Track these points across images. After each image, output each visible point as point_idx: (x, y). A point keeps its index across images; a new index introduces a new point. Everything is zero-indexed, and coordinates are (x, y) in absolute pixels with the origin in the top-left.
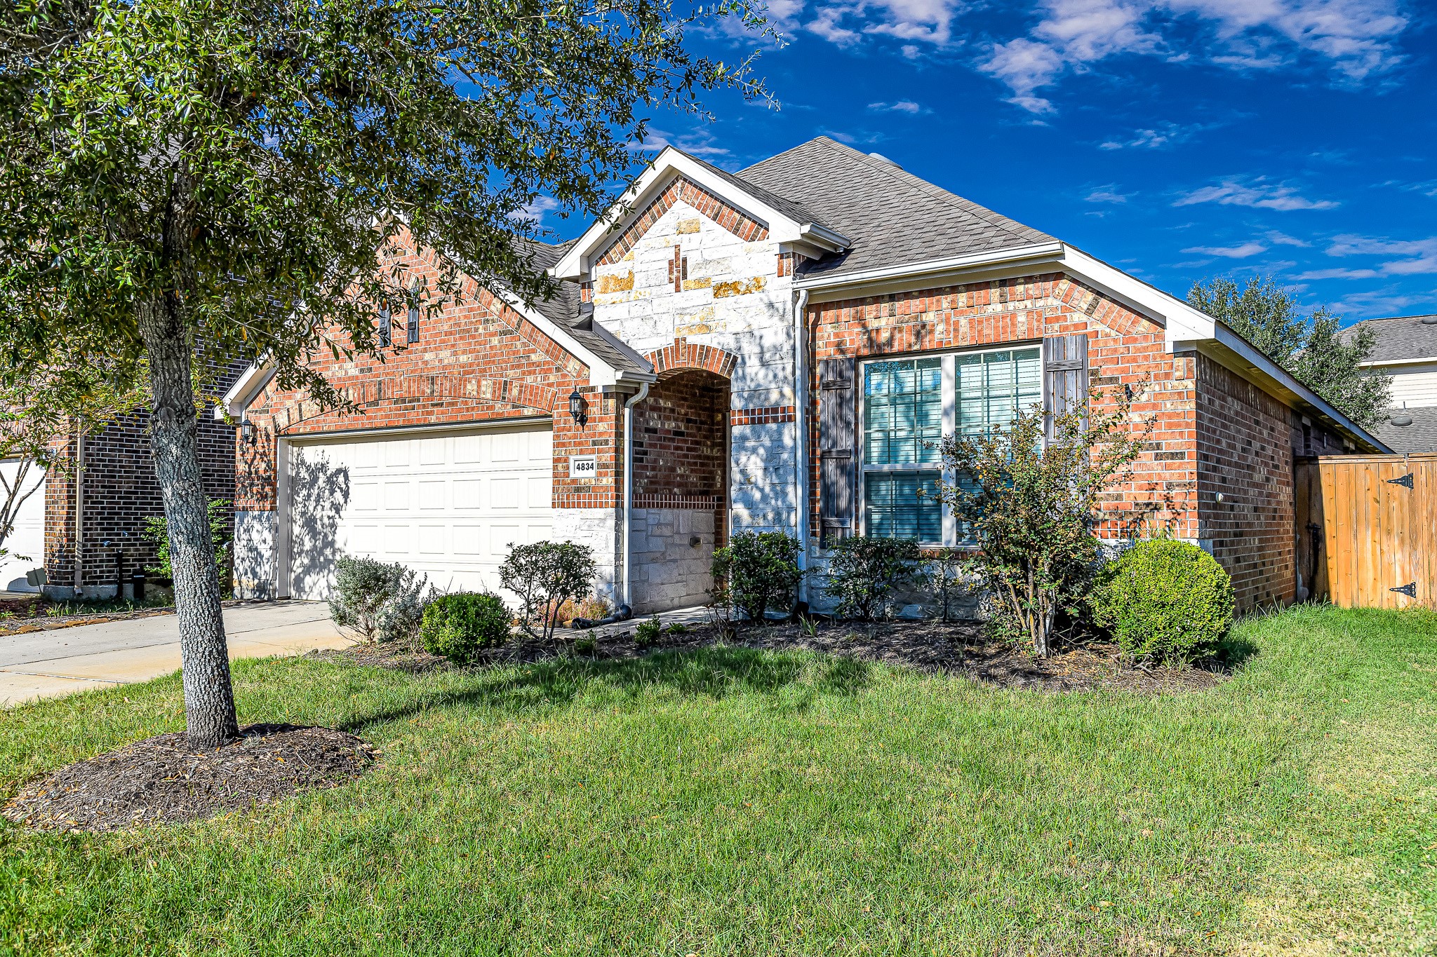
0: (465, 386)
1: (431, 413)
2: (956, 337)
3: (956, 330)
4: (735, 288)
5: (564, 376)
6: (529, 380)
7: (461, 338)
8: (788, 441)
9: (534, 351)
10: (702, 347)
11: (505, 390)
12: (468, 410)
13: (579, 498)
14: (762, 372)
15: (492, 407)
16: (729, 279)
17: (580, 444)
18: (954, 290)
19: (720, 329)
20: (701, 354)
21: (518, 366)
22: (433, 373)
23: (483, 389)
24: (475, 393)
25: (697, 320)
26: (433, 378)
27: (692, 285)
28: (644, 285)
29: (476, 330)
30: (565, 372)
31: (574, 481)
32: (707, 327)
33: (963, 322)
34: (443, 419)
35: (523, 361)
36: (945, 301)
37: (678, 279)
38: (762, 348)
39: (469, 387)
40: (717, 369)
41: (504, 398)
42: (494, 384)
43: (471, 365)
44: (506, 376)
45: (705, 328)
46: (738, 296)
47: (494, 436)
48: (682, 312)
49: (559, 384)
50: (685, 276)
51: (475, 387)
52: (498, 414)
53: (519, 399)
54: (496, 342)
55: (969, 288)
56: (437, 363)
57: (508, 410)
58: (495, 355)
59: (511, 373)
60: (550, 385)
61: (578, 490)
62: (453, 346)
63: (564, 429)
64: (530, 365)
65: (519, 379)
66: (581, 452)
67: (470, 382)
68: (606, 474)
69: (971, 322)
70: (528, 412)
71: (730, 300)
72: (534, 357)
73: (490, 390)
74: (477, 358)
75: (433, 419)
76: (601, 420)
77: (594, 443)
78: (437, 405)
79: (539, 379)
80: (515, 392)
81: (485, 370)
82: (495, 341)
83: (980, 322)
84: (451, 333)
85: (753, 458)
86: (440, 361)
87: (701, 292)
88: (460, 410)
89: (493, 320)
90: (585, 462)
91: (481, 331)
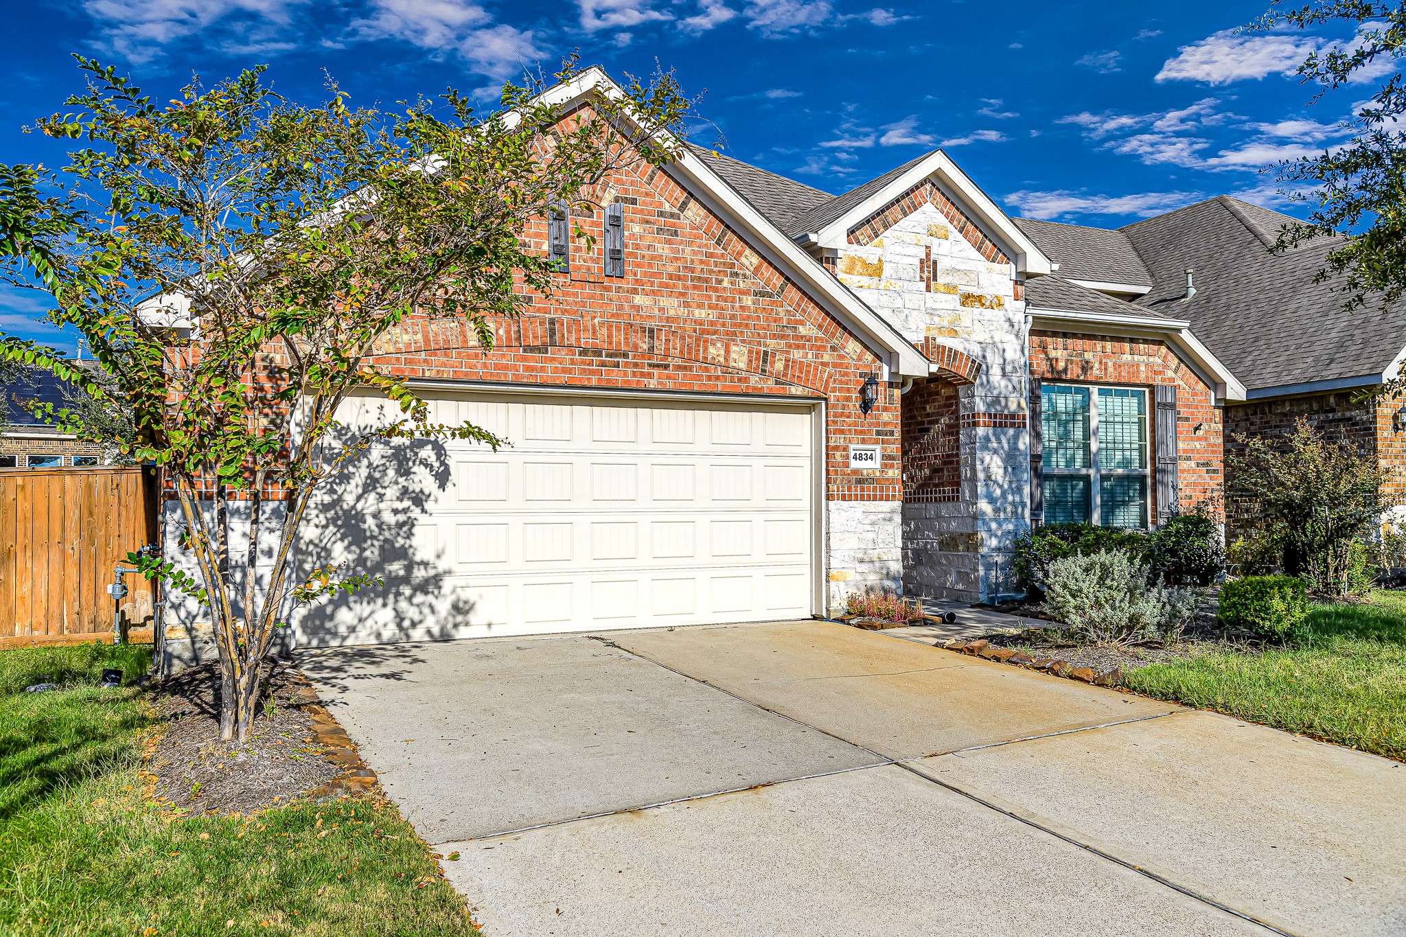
0: (706, 349)
1: (650, 375)
2: (1106, 374)
3: (1106, 369)
4: (980, 301)
5: (842, 357)
6: (797, 355)
7: (695, 287)
8: (1021, 446)
9: (802, 323)
10: (950, 349)
11: (765, 361)
12: (709, 378)
13: (862, 490)
14: (1003, 383)
15: (746, 380)
16: (976, 291)
17: (862, 432)
18: (1103, 338)
19: (966, 336)
20: (949, 356)
21: (782, 337)
22: (653, 324)
23: (733, 355)
24: (722, 360)
25: (946, 323)
26: (651, 331)
27: (942, 289)
28: (894, 276)
29: (719, 282)
30: (842, 353)
31: (855, 472)
32: (956, 331)
33: (1110, 364)
34: (670, 385)
35: (789, 332)
36: (1099, 345)
37: (928, 279)
38: (1005, 360)
39: (712, 350)
40: (964, 372)
41: (764, 371)
42: (750, 352)
43: (712, 323)
44: (765, 345)
45: (954, 333)
46: (982, 309)
47: (714, 413)
48: (931, 313)
49: (835, 365)
50: (935, 279)
51: (722, 352)
52: (754, 388)
53: (785, 375)
54: (750, 303)
55: (1113, 339)
56: (657, 312)
57: (769, 385)
58: (748, 317)
59: (772, 344)
60: (823, 364)
61: (859, 481)
62: (683, 295)
63: (842, 415)
64: (796, 337)
65: (782, 352)
66: (863, 441)
67: (714, 345)
68: (892, 466)
69: (1114, 364)
70: (794, 390)
71: (977, 311)
72: (802, 330)
73: (745, 358)
74: (720, 316)
75: (653, 384)
76: (885, 409)
77: (878, 433)
78: (658, 366)
79: (810, 355)
80: (779, 366)
81: (734, 334)
82: (748, 301)
83: (1120, 366)
84: (679, 278)
85: (995, 457)
86: (661, 310)
87: (949, 297)
88: (699, 377)
89: (745, 276)
90: (863, 452)
91: (726, 284)
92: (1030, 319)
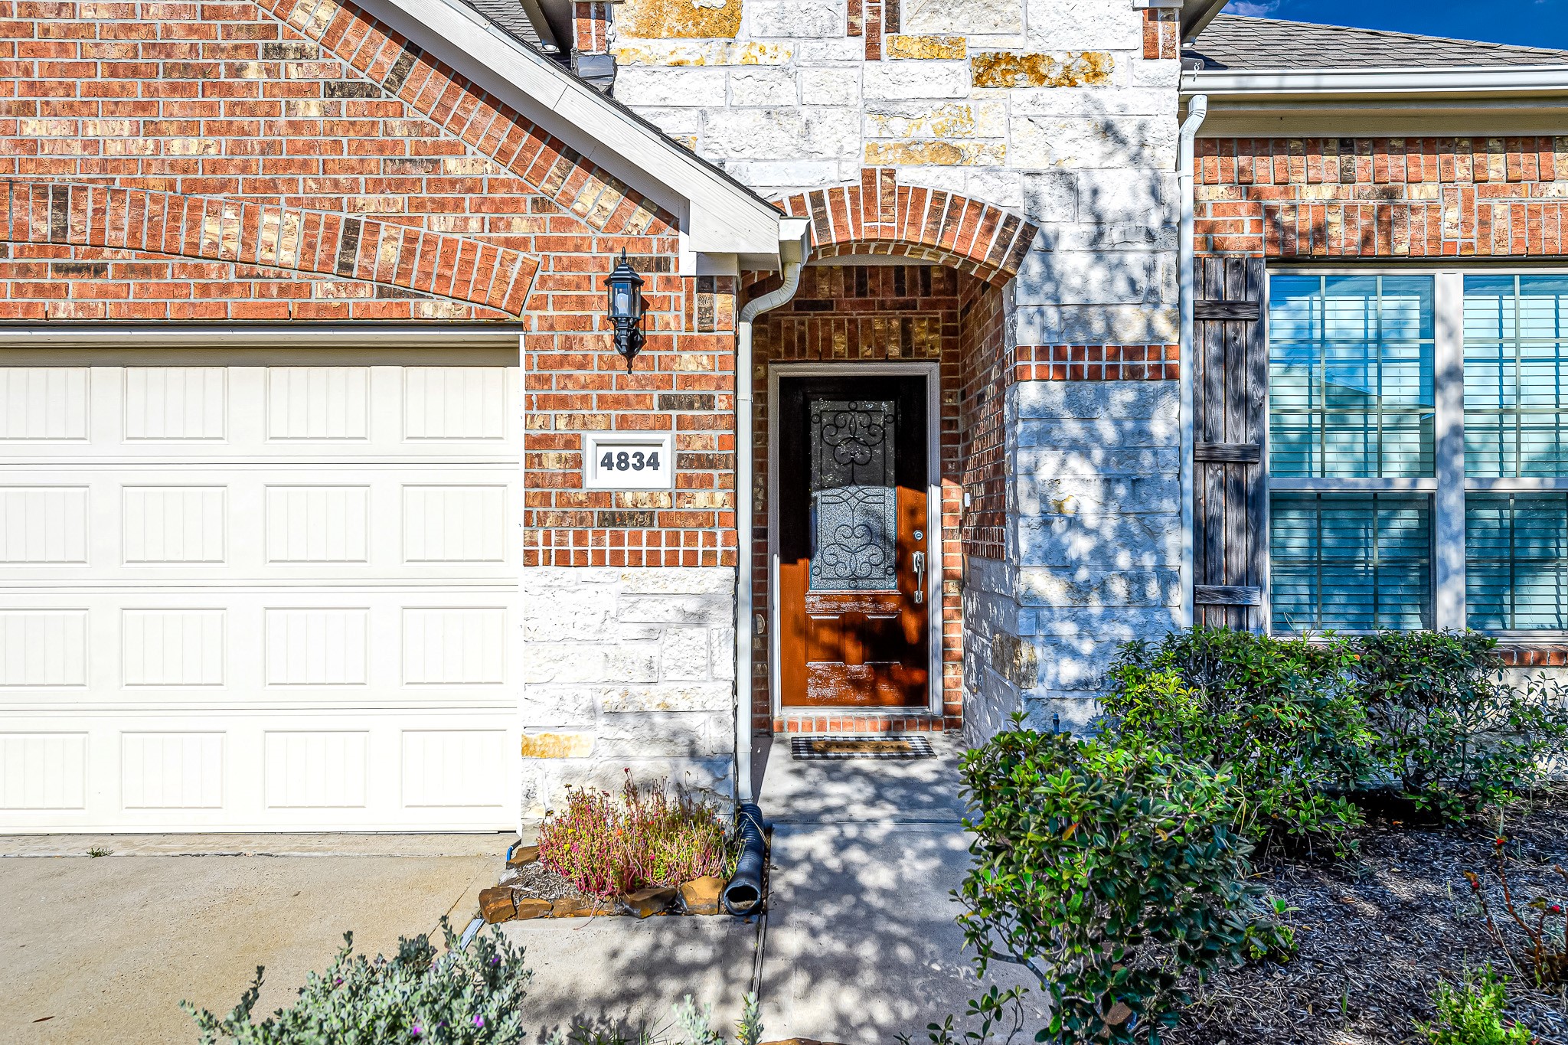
0: (194, 225)
1: (57, 291)
2: (1484, 237)
3: (1484, 223)
4: (1033, 70)
5: (568, 223)
6: (439, 225)
7: (174, 89)
8: (1159, 428)
9: (453, 149)
10: (939, 197)
11: (349, 244)
12: (205, 290)
13: (617, 539)
15: (301, 290)
16: (1020, 46)
17: (618, 402)
18: (1479, 144)
19: (987, 159)
20: (935, 212)
21: (399, 186)
22: (67, 178)
23: (266, 236)
24: (235, 246)
25: (926, 132)
26: (61, 193)
27: (915, 49)
28: (772, 31)
29: (237, 71)
30: (566, 213)
31: (597, 497)
32: (956, 151)
33: (1499, 209)
34: (104, 309)
35: (415, 173)
36: (1462, 165)
37: (873, 28)
39: (210, 228)
40: (981, 247)
41: (346, 267)
42: (311, 225)
43: (215, 167)
44: (353, 207)
45: (951, 153)
46: (1038, 90)
47: (276, 371)
48: (883, 110)
49: (544, 244)
50: (893, 24)
51: (236, 229)
52: (320, 308)
53: (403, 273)
54: (314, 112)
55: (1510, 144)
56: (77, 150)
57: (363, 299)
58: (310, 147)
59: (371, 203)
60: (508, 243)
61: (611, 520)
62: (142, 107)
63: (563, 361)
64: (437, 185)
65: (399, 220)
66: (623, 424)
67: (215, 214)
68: (706, 483)
69: (1515, 210)
70: (427, 309)
71: (1023, 95)
72: (452, 165)
73: (296, 241)
74: (239, 148)
75: (64, 309)
76: (688, 344)
77: (667, 403)
78: (78, 269)
79: (474, 225)
80: (388, 253)
81: (272, 186)
82: (311, 109)
83: (1534, 213)
84: (134, 71)
85: (1075, 462)
86: (91, 145)
87: (939, 67)
88: (174, 290)
89: (302, 53)
90: (631, 451)
91: (254, 72)
92: (1200, 104)
